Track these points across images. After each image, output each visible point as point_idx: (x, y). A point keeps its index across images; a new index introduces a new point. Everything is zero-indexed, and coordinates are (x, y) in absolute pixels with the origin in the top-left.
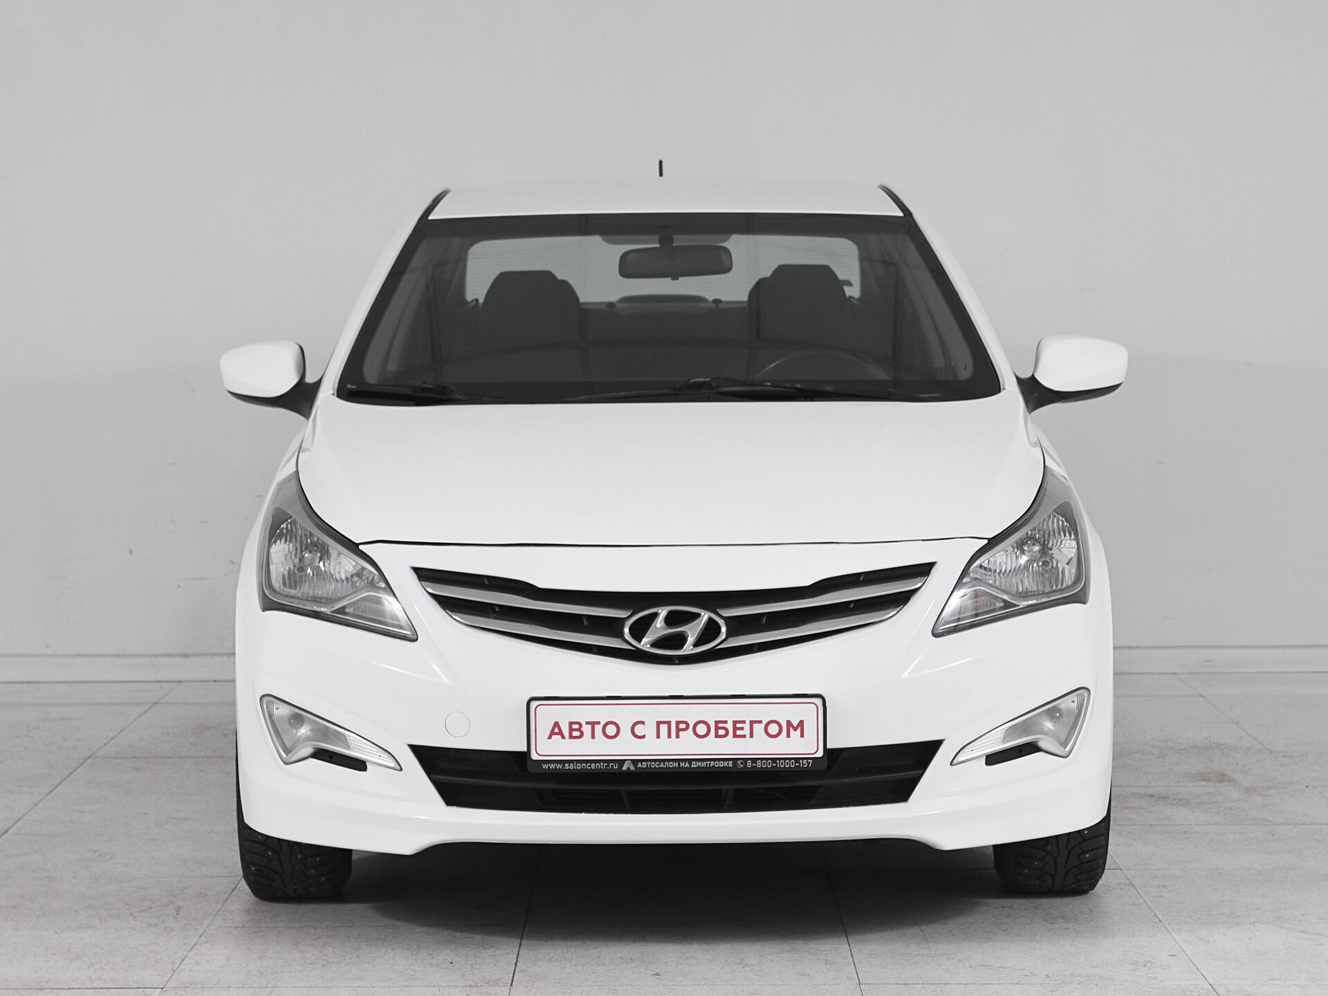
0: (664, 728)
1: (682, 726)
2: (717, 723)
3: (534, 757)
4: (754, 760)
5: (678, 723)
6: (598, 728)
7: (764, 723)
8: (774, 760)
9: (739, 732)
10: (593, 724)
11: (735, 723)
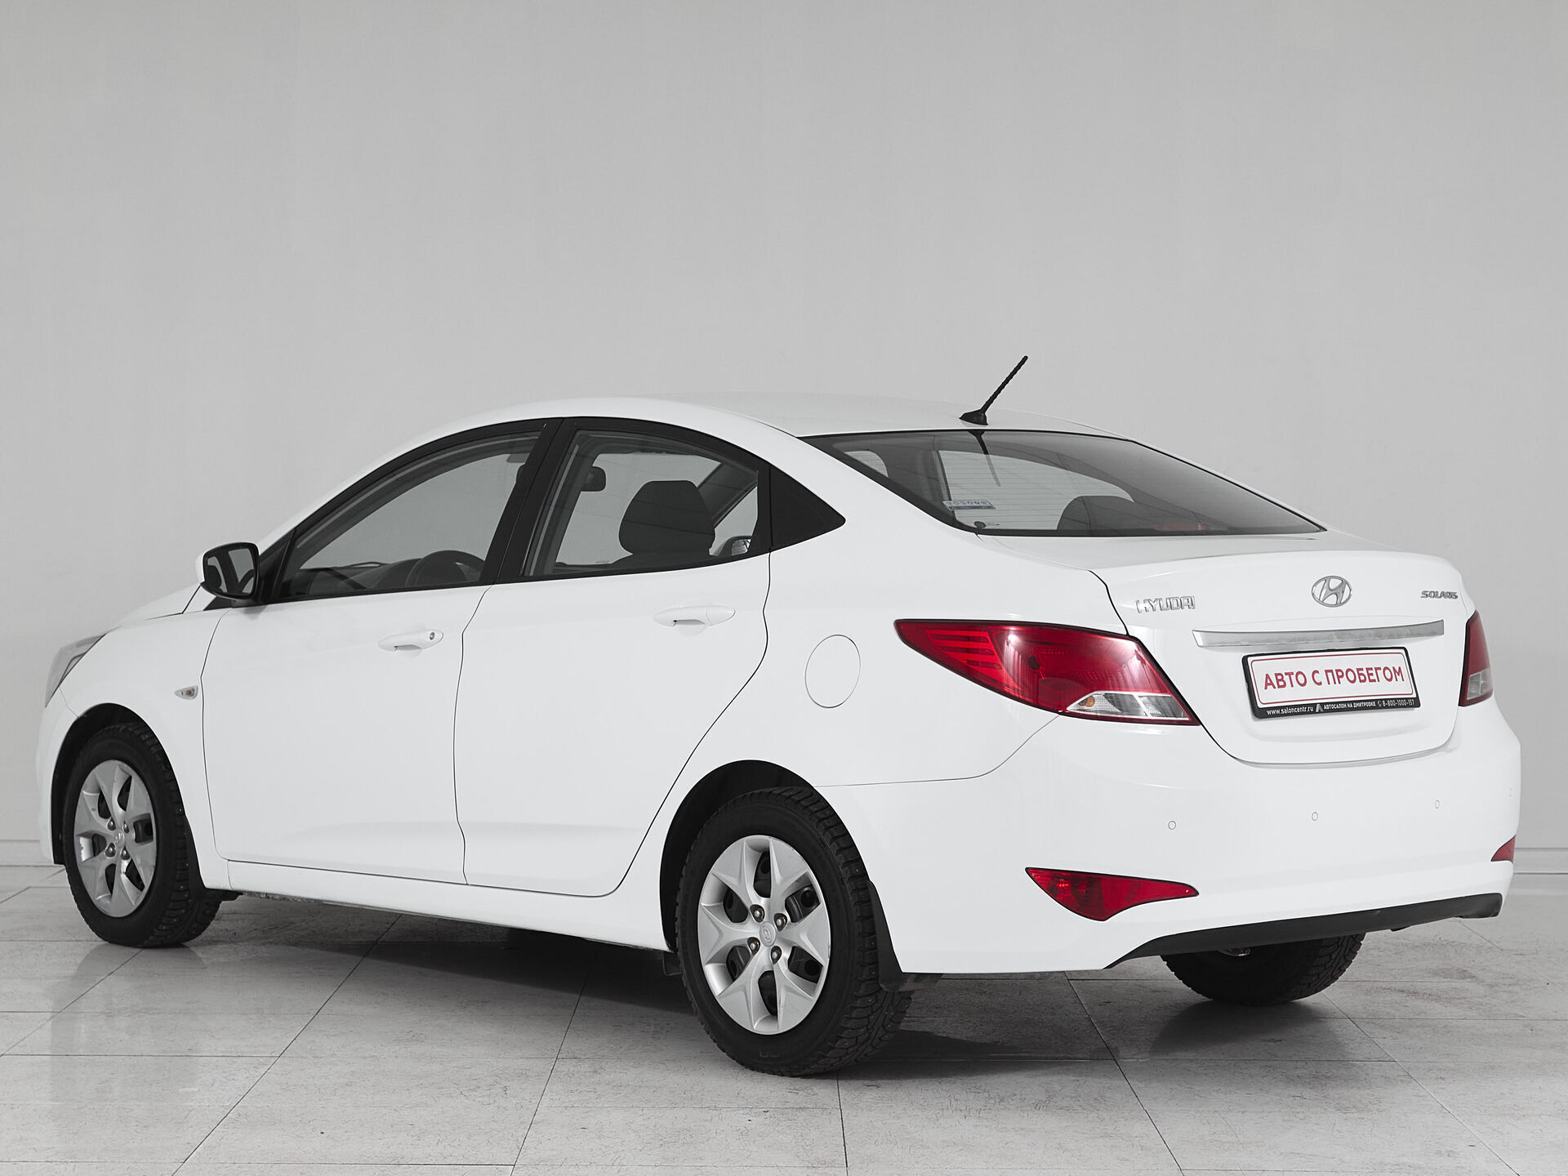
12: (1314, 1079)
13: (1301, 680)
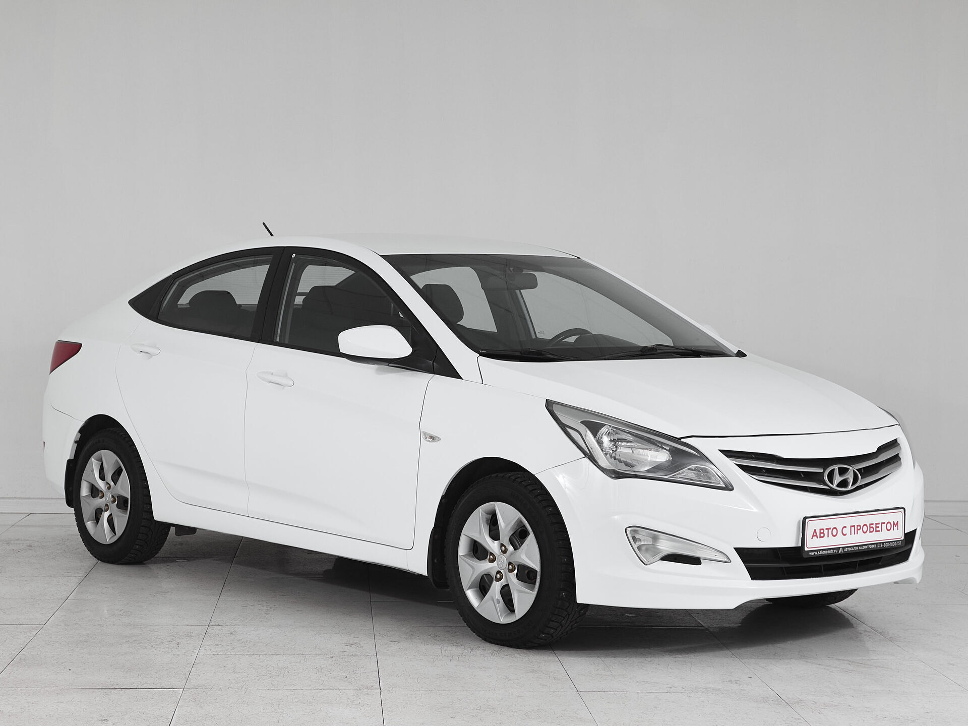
0: (853, 528)
1: (859, 528)
2: (870, 524)
3: (806, 549)
4: (883, 543)
5: (857, 526)
6: (830, 531)
7: (886, 523)
8: (889, 542)
9: (878, 529)
10: (828, 529)
11: (876, 524)
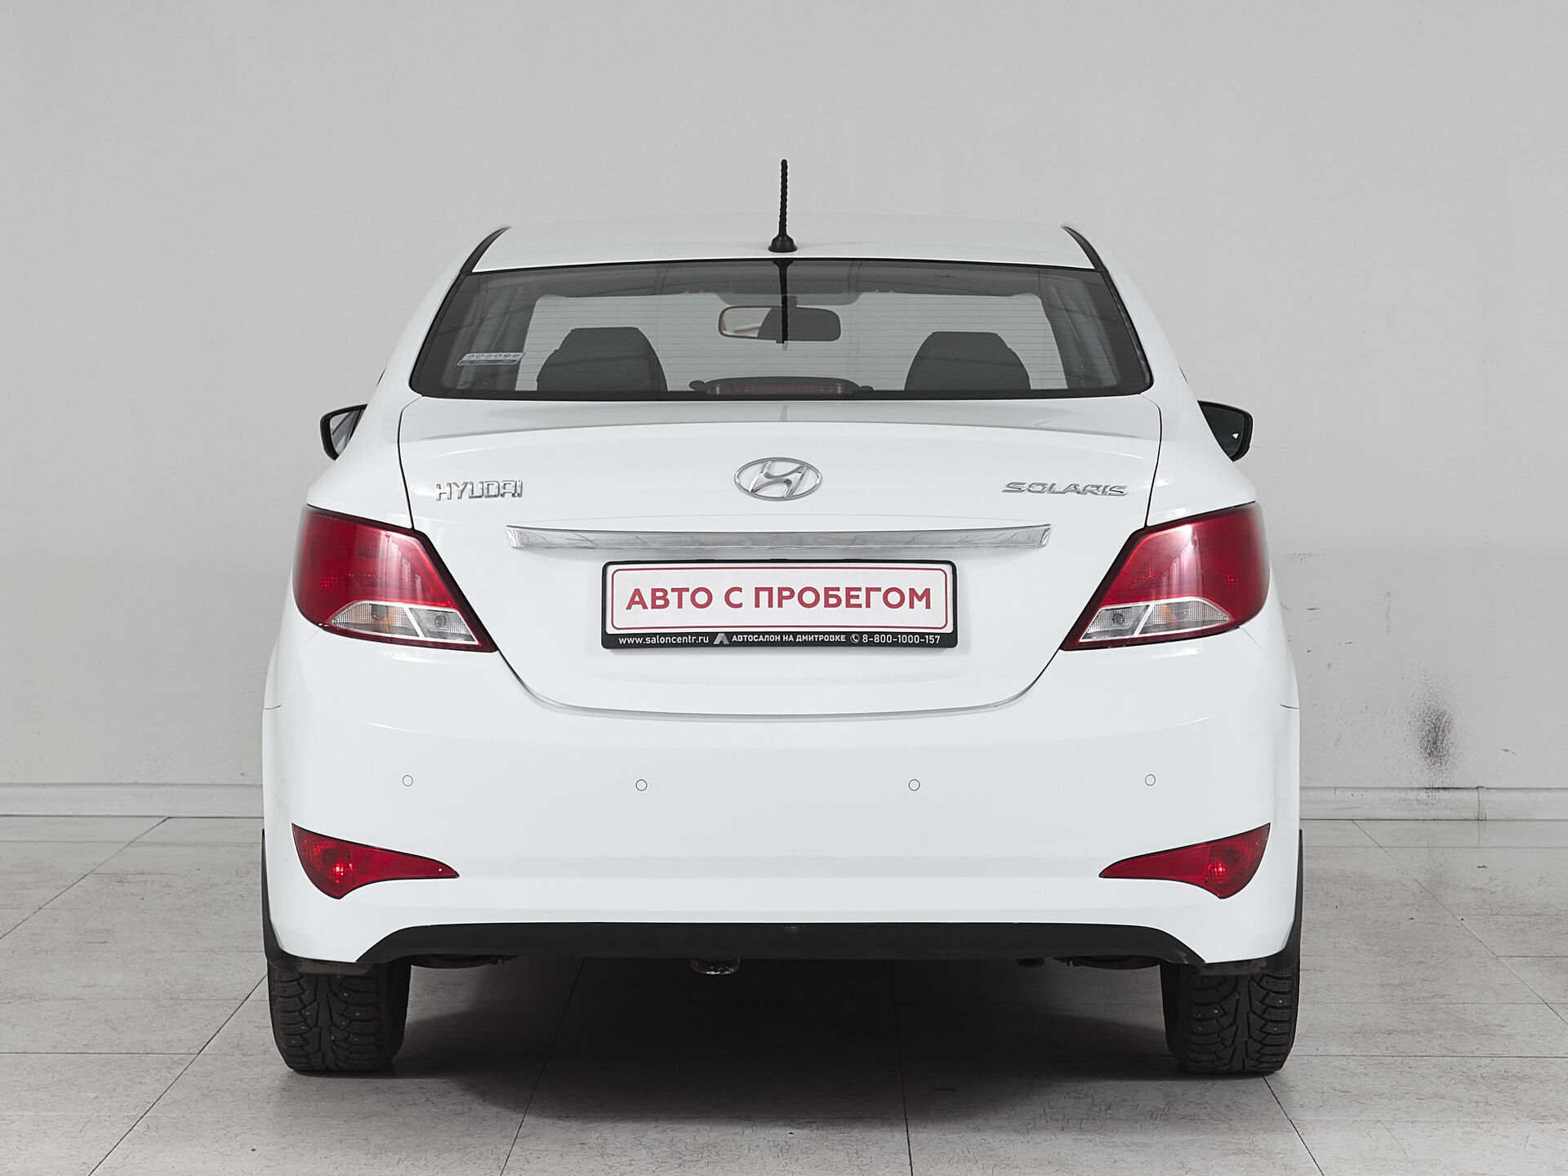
12: (1502, 1081)
13: (702, 598)
